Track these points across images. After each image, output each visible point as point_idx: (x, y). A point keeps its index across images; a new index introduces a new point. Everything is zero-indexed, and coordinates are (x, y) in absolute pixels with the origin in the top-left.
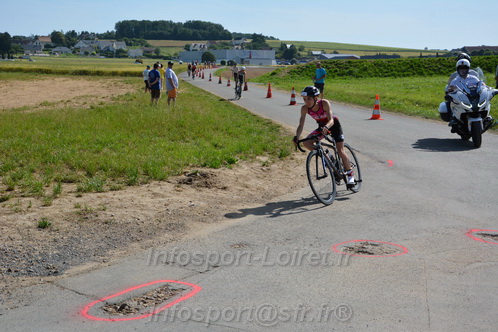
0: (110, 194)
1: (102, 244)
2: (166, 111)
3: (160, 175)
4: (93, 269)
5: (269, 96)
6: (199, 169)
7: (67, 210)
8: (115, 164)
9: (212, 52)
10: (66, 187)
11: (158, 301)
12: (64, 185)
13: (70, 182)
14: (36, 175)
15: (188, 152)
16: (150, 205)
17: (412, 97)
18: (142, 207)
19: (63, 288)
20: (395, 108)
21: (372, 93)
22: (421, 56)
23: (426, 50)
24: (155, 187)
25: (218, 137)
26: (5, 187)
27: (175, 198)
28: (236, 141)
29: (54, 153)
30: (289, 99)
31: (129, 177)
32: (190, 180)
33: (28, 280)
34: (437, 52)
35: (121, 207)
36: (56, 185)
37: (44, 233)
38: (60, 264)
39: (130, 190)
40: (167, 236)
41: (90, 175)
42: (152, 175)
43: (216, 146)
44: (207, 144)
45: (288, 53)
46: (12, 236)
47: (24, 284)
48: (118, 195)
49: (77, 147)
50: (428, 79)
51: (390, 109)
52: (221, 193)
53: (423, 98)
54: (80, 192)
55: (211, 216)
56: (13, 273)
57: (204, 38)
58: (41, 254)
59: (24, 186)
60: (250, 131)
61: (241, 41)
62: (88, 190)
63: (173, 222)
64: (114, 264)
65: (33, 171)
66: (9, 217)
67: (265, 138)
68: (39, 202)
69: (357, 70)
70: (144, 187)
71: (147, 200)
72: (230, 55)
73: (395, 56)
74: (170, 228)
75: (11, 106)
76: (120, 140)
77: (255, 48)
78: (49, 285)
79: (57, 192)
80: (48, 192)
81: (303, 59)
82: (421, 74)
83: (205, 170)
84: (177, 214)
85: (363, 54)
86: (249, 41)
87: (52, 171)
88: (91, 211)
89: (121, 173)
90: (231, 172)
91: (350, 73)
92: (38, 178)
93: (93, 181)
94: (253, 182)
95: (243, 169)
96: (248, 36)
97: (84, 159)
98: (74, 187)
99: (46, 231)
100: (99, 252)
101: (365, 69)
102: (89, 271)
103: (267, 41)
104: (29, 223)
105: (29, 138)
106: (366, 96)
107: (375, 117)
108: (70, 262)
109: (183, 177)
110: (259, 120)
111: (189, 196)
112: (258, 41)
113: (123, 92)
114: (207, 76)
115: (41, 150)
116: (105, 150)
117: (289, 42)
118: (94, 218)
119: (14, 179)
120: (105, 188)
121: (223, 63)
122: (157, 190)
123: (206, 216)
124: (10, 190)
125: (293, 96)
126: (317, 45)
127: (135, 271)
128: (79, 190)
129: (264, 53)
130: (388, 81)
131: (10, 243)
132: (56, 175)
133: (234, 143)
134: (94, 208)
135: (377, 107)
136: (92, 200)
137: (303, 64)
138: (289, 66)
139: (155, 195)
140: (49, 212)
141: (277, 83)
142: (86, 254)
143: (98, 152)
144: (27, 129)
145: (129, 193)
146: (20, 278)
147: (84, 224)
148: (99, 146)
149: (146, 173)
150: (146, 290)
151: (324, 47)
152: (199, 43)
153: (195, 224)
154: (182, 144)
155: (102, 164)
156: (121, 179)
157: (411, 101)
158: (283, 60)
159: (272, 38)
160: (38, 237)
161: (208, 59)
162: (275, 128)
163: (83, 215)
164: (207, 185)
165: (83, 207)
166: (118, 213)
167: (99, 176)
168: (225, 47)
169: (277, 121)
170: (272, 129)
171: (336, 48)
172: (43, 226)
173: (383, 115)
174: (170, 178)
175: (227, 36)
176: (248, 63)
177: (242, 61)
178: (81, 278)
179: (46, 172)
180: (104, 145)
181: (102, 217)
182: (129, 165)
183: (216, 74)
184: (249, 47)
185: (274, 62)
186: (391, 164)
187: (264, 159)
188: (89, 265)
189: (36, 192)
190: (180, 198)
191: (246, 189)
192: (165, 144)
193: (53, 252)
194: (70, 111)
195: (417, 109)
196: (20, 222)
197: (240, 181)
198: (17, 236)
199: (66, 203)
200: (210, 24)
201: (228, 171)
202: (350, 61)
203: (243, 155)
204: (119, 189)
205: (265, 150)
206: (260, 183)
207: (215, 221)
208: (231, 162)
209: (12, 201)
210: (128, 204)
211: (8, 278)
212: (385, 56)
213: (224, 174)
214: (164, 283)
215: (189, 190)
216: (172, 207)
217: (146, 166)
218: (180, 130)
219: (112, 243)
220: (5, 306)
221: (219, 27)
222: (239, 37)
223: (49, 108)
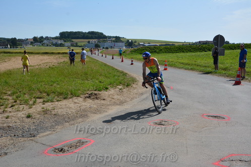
0: (57, 103)
1: (53, 124)
2: (80, 68)
3: (77, 95)
4: (50, 134)
5: (122, 61)
6: (94, 92)
7: (39, 110)
8: (59, 90)
9: (99, 43)
10: (38, 100)
11: (76, 147)
12: (37, 100)
13: (40, 98)
14: (26, 96)
15: (89, 84)
16: (73, 107)
17: (180, 61)
18: (70, 108)
19: (37, 142)
20: (173, 65)
21: (164, 59)
22: (183, 45)
23: (185, 42)
24: (75, 99)
25: (101, 79)
26: (14, 101)
27: (83, 104)
28: (109, 80)
29: (34, 86)
30: (130, 62)
31: (64, 96)
32: (90, 96)
33: (23, 139)
34: (189, 43)
35: (61, 108)
36: (34, 99)
37: (29, 119)
38: (36, 132)
39: (65, 101)
40: (80, 120)
41: (48, 95)
42: (74, 95)
43: (100, 82)
44: (97, 81)
45: (130, 44)
46: (16, 121)
47: (21, 141)
48: (60, 103)
49: (43, 83)
50: (186, 54)
51: (171, 66)
52: (103, 102)
53: (184, 62)
54: (44, 102)
55: (99, 111)
56: (16, 137)
57: (96, 38)
58: (28, 129)
59: (21, 100)
60: (115, 76)
61: (111, 39)
62: (48, 102)
63: (83, 114)
64: (58, 132)
65: (25, 94)
66: (15, 113)
67: (121, 78)
68: (27, 107)
69: (158, 50)
70: (71, 100)
71: (72, 105)
72: (106, 45)
73: (173, 45)
74: (82, 116)
75: (16, 67)
76: (61, 80)
77: (116, 42)
78: (31, 141)
79: (35, 102)
80: (31, 102)
81: (136, 46)
82: (183, 52)
83: (96, 92)
84: (85, 110)
85: (160, 44)
86: (114, 39)
87: (33, 94)
88: (49, 110)
89: (61, 94)
90: (107, 93)
91: (155, 52)
92: (27, 97)
93: (50, 98)
94: (116, 97)
95: (112, 91)
96: (113, 37)
97: (46, 89)
98: (41, 100)
99: (30, 119)
100: (52, 127)
101: (161, 50)
102: (48, 135)
103: (121, 39)
104: (23, 116)
105: (23, 81)
106: (161, 61)
107: (165, 69)
108: (40, 132)
109: (87, 95)
110: (118, 71)
111: (90, 103)
112: (118, 39)
113: (62, 61)
114: (97, 53)
115: (28, 85)
116: (55, 85)
117: (130, 39)
118: (50, 113)
119: (17, 97)
120: (55, 100)
121: (103, 48)
122: (76, 101)
123: (96, 111)
124: (15, 102)
125: (132, 61)
126: (142, 40)
127: (67, 134)
128: (44, 101)
129: (120, 44)
130: (170, 55)
131: (15, 124)
132: (34, 95)
133: (108, 81)
134: (50, 109)
135: (166, 65)
136: (49, 106)
137: (136, 48)
138: (131, 49)
139: (75, 103)
140: (31, 111)
141: (126, 56)
142: (47, 128)
143: (52, 85)
144: (23, 77)
145: (64, 102)
146: (19, 139)
147: (46, 115)
148: (52, 83)
149: (72, 94)
150: (71, 142)
151: (144, 41)
152: (93, 40)
153: (92, 115)
154: (86, 82)
155: (53, 90)
156: (61, 97)
157: (180, 62)
158: (128, 47)
159: (123, 38)
160: (26, 121)
161: (97, 46)
162: (125, 74)
163: (45, 112)
164: (97, 98)
165: (45, 109)
166: (60, 111)
167: (52, 95)
168: (104, 41)
169: (125, 71)
170: (123, 75)
171: (149, 42)
172: (29, 117)
173: (169, 68)
174: (81, 96)
175: (105, 37)
176: (114, 48)
177: (111, 47)
178: (44, 138)
179: (30, 94)
180: (54, 82)
181: (53, 113)
182: (64, 90)
183: (101, 53)
184: (114, 41)
185: (124, 48)
186: (172, 88)
187: (120, 87)
188: (48, 133)
189: (26, 103)
190: (86, 104)
191: (113, 100)
192: (79, 81)
193: (33, 127)
194: (40, 69)
195: (182, 66)
196: (19, 115)
197: (110, 96)
198: (18, 121)
199: (39, 107)
200: (98, 32)
201: (105, 92)
202: (155, 47)
203: (111, 86)
204: (61, 100)
205: (121, 83)
206: (119, 97)
207: (100, 113)
208: (107, 89)
209: (16, 107)
210: (64, 107)
211: (14, 138)
212: (169, 45)
213: (104, 94)
214: (79, 139)
215: (89, 101)
216: (82, 108)
217: (71, 91)
218: (85, 76)
219: (57, 123)
220: (13, 150)
221: (102, 34)
222: (110, 37)
223: (32, 68)
